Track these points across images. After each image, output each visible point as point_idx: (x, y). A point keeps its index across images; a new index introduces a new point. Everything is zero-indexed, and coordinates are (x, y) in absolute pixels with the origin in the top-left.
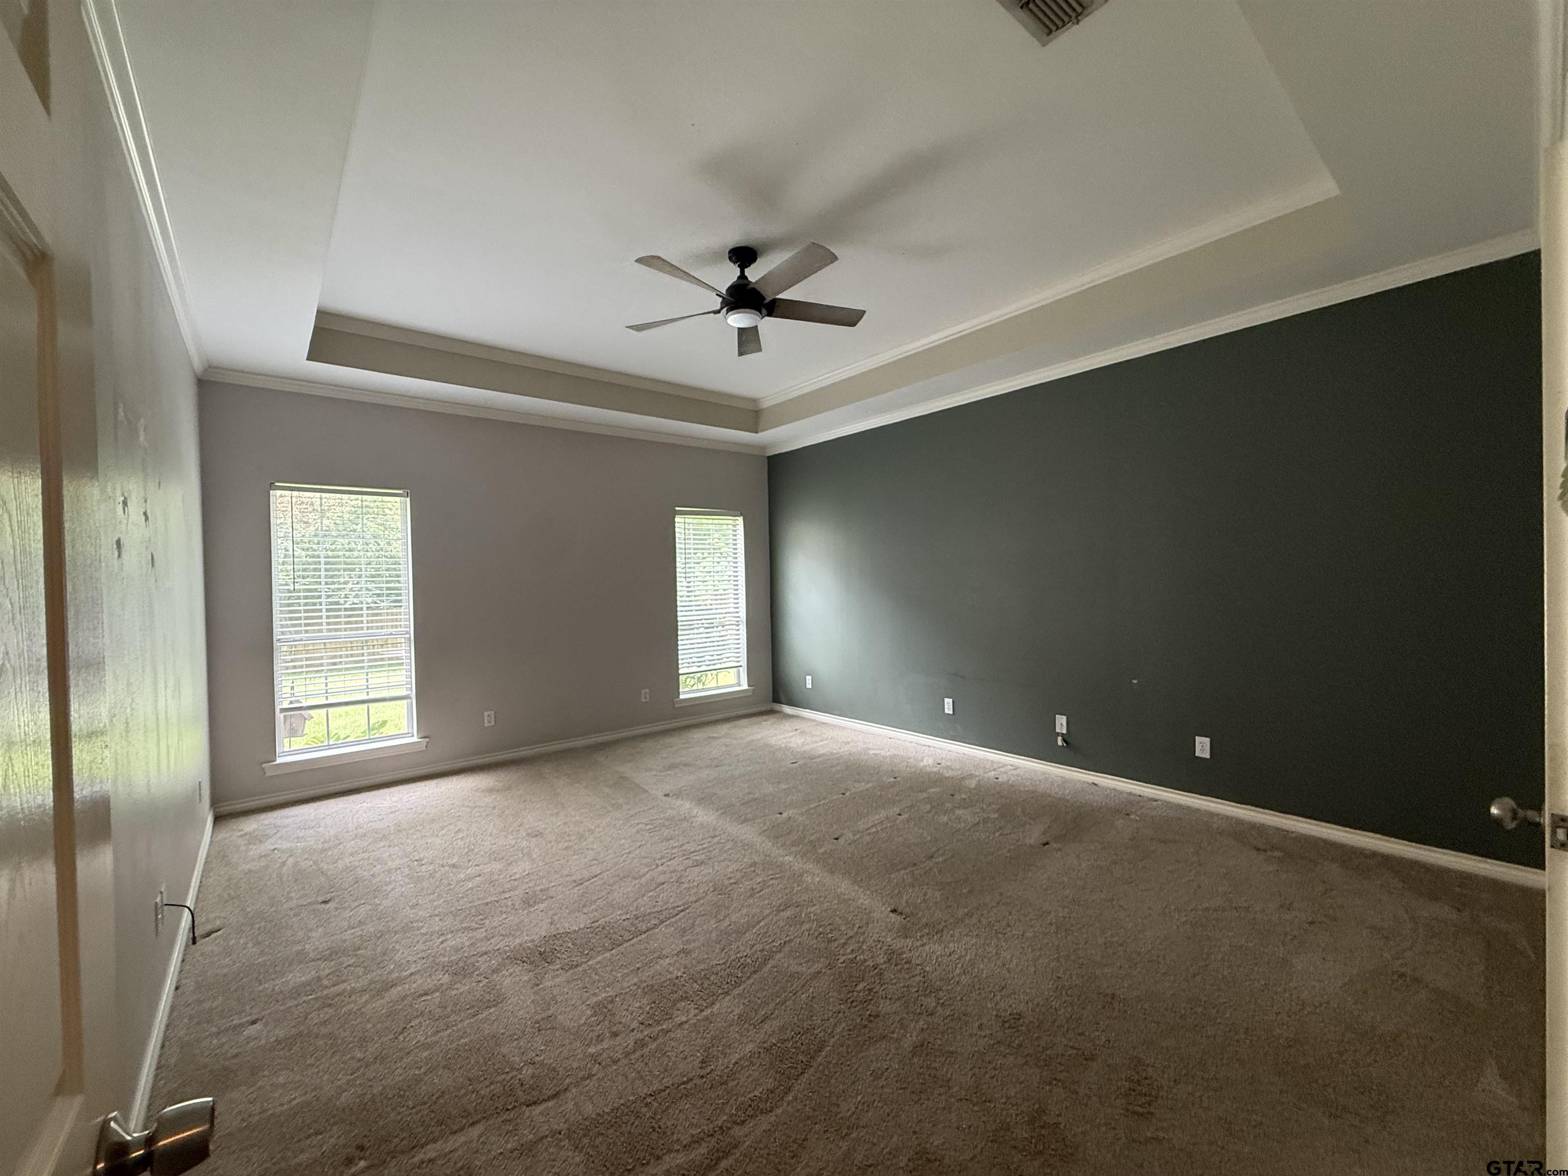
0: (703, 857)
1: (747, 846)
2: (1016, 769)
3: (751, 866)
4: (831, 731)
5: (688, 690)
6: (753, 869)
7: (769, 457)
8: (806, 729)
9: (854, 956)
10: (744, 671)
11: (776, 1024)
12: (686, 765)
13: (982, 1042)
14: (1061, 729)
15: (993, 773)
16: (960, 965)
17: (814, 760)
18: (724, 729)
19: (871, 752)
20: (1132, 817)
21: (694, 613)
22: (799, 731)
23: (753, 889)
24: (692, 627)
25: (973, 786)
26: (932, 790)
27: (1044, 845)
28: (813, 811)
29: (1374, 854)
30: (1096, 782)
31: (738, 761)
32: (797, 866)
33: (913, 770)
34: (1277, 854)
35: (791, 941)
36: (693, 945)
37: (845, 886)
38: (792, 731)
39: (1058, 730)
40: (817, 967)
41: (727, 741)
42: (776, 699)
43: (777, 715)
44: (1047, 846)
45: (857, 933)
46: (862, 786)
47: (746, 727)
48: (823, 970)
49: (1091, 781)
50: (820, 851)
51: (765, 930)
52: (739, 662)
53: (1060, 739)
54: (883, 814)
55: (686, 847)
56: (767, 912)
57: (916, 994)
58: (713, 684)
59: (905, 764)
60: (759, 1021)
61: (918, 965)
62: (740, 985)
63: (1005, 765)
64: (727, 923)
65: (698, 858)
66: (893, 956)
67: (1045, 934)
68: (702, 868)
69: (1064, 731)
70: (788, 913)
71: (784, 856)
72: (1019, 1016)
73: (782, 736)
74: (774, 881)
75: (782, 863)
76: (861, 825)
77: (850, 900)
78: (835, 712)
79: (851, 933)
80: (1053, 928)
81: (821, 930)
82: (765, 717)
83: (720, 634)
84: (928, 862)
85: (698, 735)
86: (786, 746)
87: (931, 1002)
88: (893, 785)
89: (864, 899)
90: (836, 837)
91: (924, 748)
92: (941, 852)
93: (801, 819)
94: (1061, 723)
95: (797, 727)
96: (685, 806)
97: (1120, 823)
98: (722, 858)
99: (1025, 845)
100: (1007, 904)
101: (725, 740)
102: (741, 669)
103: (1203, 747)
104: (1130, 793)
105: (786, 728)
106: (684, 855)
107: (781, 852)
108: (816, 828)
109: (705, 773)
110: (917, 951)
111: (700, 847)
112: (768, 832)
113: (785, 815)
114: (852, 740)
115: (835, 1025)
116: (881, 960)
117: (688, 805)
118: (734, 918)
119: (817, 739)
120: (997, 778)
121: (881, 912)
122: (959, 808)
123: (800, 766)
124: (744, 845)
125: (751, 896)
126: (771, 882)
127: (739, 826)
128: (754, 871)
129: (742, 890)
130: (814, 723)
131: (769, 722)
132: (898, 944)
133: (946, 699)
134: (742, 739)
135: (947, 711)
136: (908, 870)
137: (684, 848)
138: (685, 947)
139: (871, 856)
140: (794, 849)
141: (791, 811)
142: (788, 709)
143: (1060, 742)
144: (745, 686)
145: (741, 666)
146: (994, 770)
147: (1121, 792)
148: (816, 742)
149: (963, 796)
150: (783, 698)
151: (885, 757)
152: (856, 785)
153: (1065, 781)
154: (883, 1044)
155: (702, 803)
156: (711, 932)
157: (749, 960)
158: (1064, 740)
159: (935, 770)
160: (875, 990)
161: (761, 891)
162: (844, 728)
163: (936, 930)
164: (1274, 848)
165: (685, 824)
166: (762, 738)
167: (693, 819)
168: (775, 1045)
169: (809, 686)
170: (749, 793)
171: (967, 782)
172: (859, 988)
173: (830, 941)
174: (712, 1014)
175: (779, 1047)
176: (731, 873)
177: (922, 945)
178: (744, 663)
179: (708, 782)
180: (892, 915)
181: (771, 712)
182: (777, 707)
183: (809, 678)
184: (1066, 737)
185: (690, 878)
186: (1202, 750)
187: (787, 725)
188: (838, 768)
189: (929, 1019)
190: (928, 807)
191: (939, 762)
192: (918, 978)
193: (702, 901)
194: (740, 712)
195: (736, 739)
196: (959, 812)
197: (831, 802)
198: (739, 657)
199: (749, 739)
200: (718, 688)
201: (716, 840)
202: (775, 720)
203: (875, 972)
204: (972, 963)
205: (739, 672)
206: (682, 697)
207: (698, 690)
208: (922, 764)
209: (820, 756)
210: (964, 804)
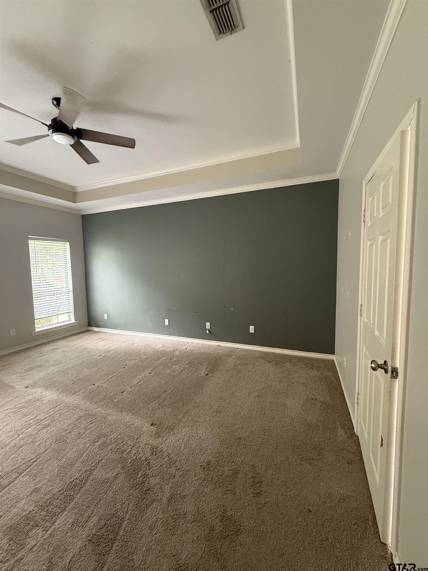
0: (49, 421)
1: (76, 407)
2: (192, 344)
3: (78, 419)
4: (117, 337)
5: (39, 327)
6: (79, 421)
7: (82, 216)
8: (105, 338)
9: (136, 457)
10: (72, 314)
11: (94, 519)
12: (40, 366)
13: (197, 483)
14: (208, 327)
15: (185, 347)
16: (183, 445)
17: (110, 353)
18: (62, 343)
19: (136, 345)
20: (233, 357)
21: (43, 289)
22: (101, 339)
23: (79, 433)
24: (41, 296)
25: (178, 354)
26: (162, 359)
27: (207, 375)
28: (110, 380)
29: (296, 357)
30: (220, 345)
31: (71, 360)
32: (103, 413)
33: (154, 350)
34: (274, 362)
35: (102, 459)
36: (42, 483)
37: (128, 418)
38: (98, 339)
39: (207, 328)
40: (117, 470)
41: (64, 349)
42: (90, 325)
43: (91, 332)
44: (208, 375)
45: (136, 443)
46: (133, 362)
47: (74, 340)
48: (120, 472)
49: (218, 345)
50: (115, 401)
51: (87, 457)
52: (70, 310)
53: (208, 331)
54: (143, 374)
55: (39, 417)
56: (88, 445)
57: (166, 468)
58: (56, 321)
59: (150, 348)
60: (85, 521)
61: (165, 451)
62: (73, 501)
63: (189, 343)
64: (64, 460)
65: (46, 422)
66: (154, 450)
67: (213, 417)
68: (48, 429)
69: (209, 328)
70: (100, 442)
71: (96, 408)
72: (209, 463)
73: (94, 343)
74: (91, 425)
75: (96, 413)
76: (134, 382)
77: (131, 424)
78: (119, 328)
79: (133, 443)
80: (215, 414)
81: (118, 447)
82: (84, 334)
83: (59, 298)
84: (165, 394)
85: (47, 348)
86: (96, 348)
87: (172, 470)
88: (146, 359)
89: (137, 422)
90: (122, 391)
91: (157, 340)
92: (169, 388)
93: (105, 385)
94: (208, 325)
95: (101, 337)
96: (38, 391)
97: (229, 360)
98: (61, 419)
99: (200, 377)
100: (197, 407)
101: (63, 349)
102: (71, 313)
103: (252, 329)
104: (231, 348)
105: (95, 338)
106: (37, 423)
107: (95, 407)
108: (113, 389)
109: (51, 370)
110: (164, 443)
111: (48, 415)
112: (88, 396)
113: (96, 385)
114: (127, 340)
115: (129, 504)
116: (148, 455)
117: (40, 391)
118: (68, 455)
119: (111, 342)
120: (186, 349)
121: (146, 427)
122: (174, 365)
123: (103, 357)
124: (74, 408)
125: (79, 438)
126: (90, 426)
127: (71, 397)
128: (80, 422)
129: (73, 436)
130: (109, 334)
131: (87, 336)
132: (155, 443)
133: (166, 320)
134: (72, 347)
135: (166, 324)
136: (156, 401)
137: (37, 418)
138: (36, 486)
139: (139, 397)
140: (101, 403)
141: (100, 382)
142: (96, 329)
143: (208, 332)
144: (73, 321)
145: (71, 312)
146: (185, 345)
147: (228, 347)
148: (110, 344)
149: (175, 359)
150: (93, 324)
151: (142, 347)
152: (130, 362)
153: (210, 346)
154: (154, 505)
155: (49, 388)
156: (54, 470)
157: (78, 481)
158: (209, 331)
159: (163, 349)
160: (147, 474)
161: (84, 433)
162: (123, 335)
163: (171, 429)
164: (273, 360)
165: (38, 403)
166: (83, 345)
167: (43, 399)
168: (95, 535)
169: (106, 318)
170: (77, 377)
171: (176, 352)
172: (139, 475)
173: (122, 452)
174: (54, 530)
175: (98, 535)
176: (67, 426)
177: (166, 440)
178: (72, 310)
179: (53, 374)
180: (151, 427)
181: (88, 331)
182: (91, 328)
183: (106, 315)
184: (210, 330)
185: (40, 437)
186: (252, 330)
187: (95, 337)
188: (122, 355)
189: (173, 481)
190: (162, 367)
191: (164, 345)
192: (166, 459)
193: (48, 451)
194: (71, 333)
195: (69, 348)
196: (174, 367)
197: (119, 373)
198: (69, 308)
199: (76, 346)
200: (58, 323)
201: (57, 409)
202: (89, 335)
203: (147, 462)
204: (188, 441)
205: (70, 316)
206: (37, 330)
207: (47, 326)
208: (157, 347)
209: (112, 350)
210: (176, 363)
